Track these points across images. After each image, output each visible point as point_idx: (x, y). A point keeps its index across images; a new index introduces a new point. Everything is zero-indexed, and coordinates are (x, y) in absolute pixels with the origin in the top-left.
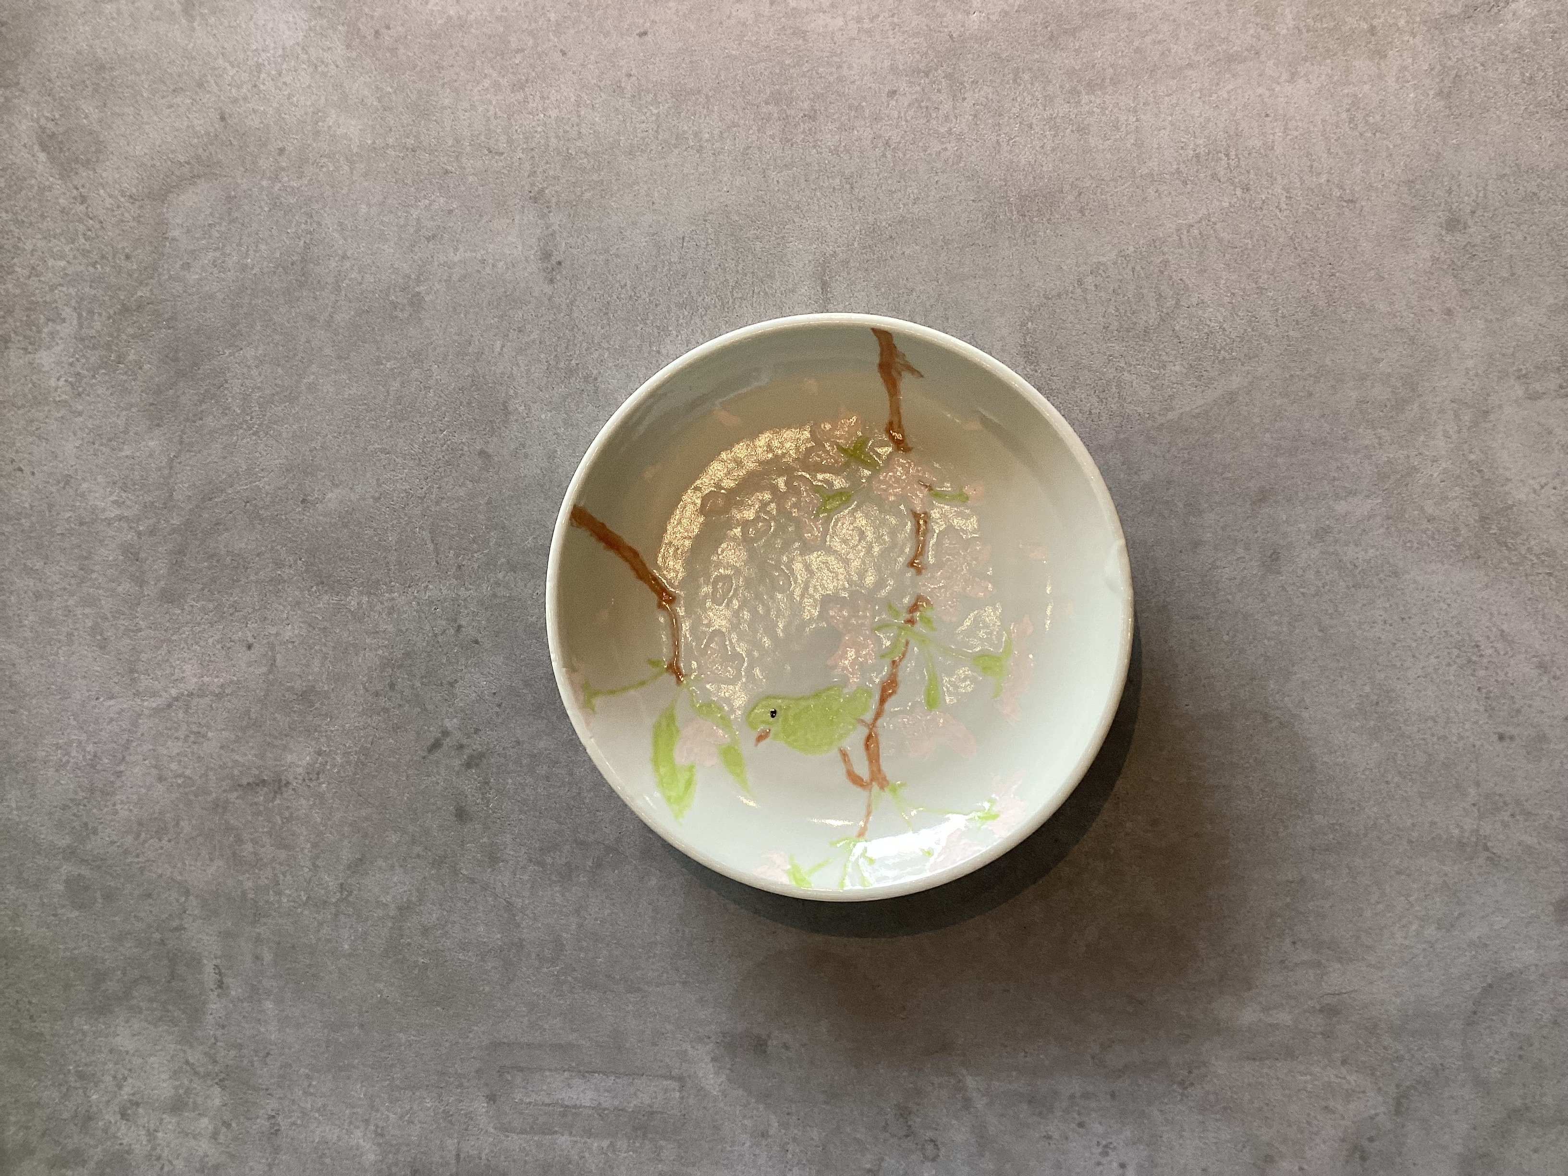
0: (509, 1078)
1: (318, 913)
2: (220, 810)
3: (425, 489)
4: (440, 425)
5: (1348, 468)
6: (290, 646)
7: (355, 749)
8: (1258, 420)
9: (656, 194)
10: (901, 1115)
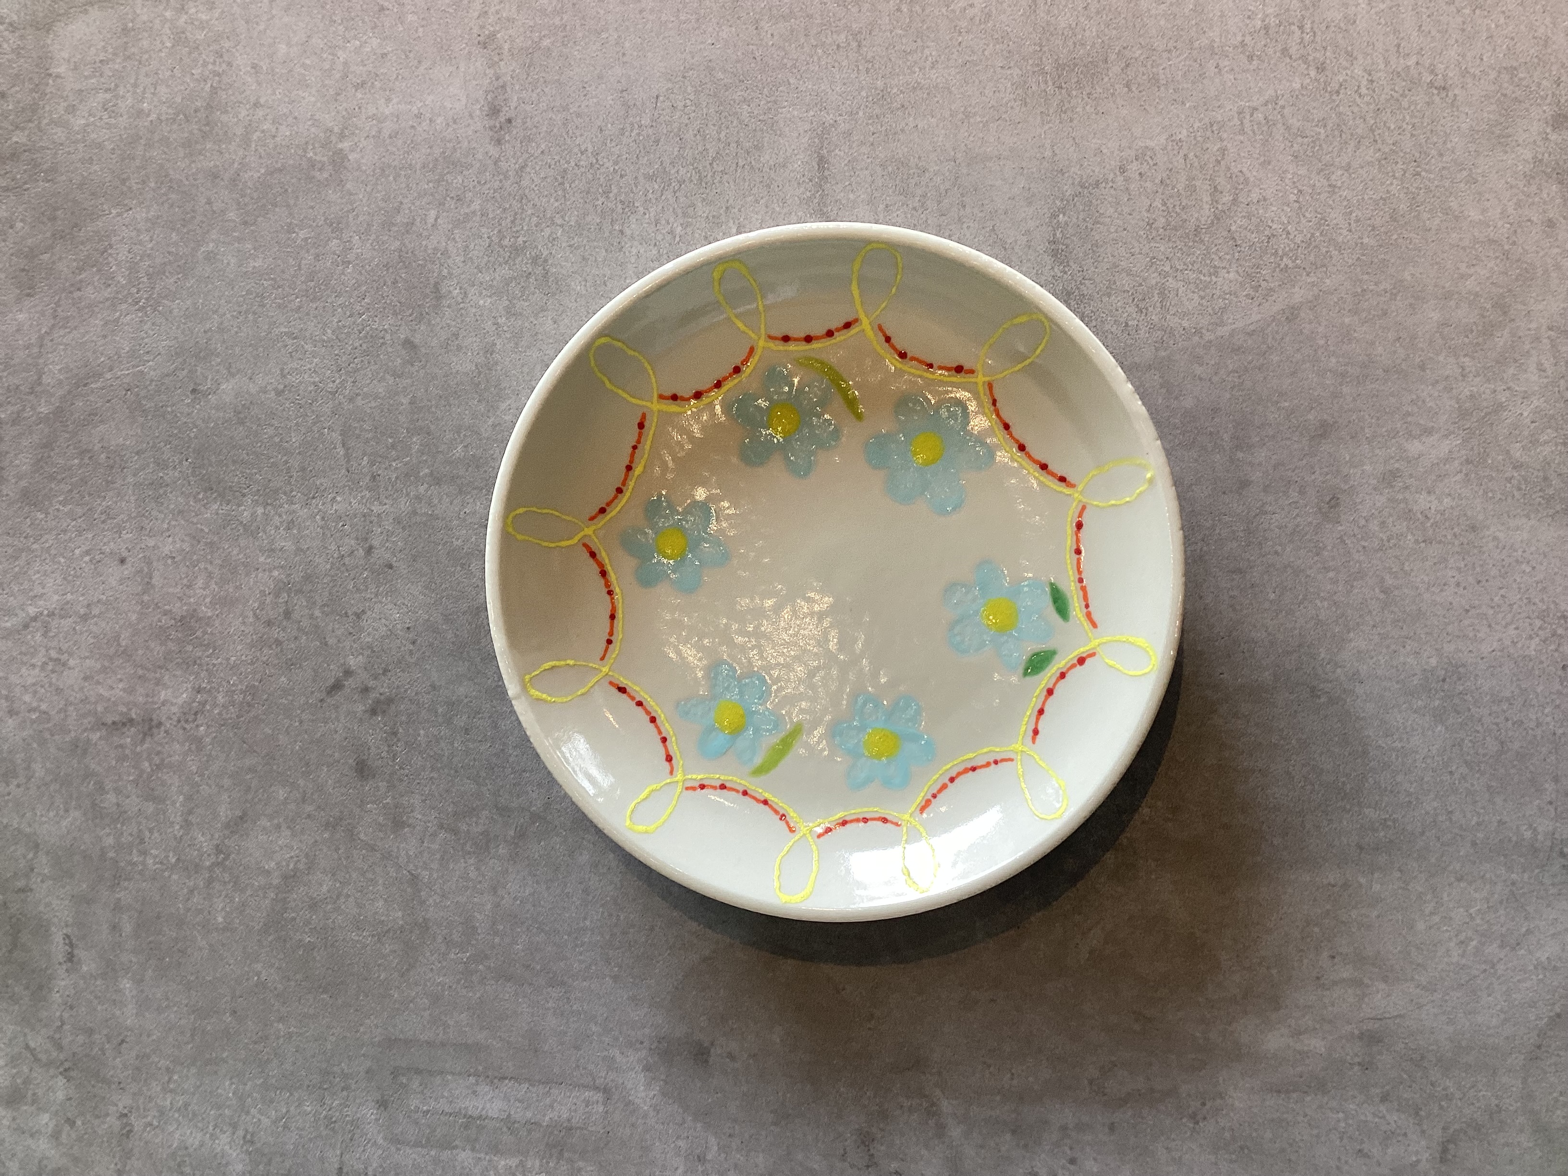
0: (404, 1081)
1: (189, 878)
2: (79, 752)
3: (338, 381)
4: (358, 308)
5: (1424, 401)
6: (169, 561)
7: (240, 687)
8: (1322, 342)
9: (627, 44)
10: (863, 1142)
